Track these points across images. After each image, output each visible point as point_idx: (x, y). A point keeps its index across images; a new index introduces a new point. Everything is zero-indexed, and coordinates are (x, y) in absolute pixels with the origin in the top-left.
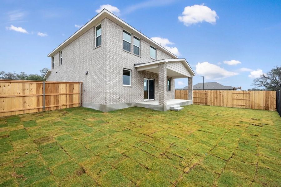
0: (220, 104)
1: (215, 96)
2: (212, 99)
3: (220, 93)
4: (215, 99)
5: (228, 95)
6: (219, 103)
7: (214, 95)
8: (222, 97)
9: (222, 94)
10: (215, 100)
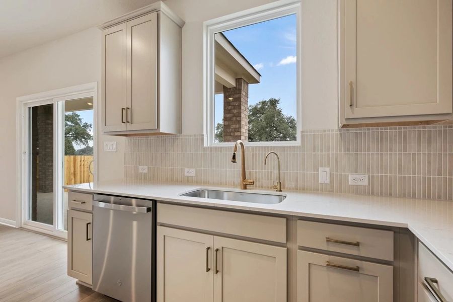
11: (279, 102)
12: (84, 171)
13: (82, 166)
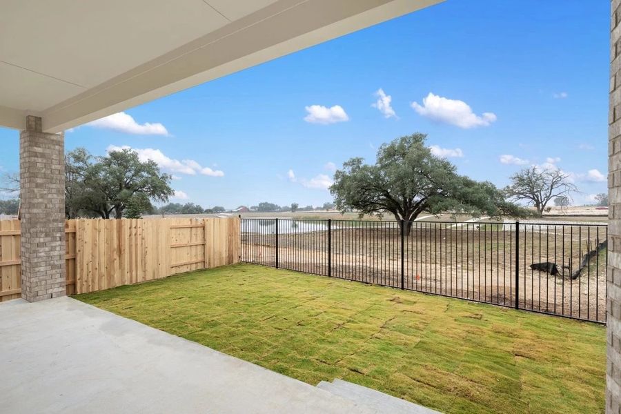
0: (134, 273)
1: (115, 246)
2: (103, 260)
3: (134, 231)
4: (116, 256)
5: (157, 233)
6: (131, 271)
7: (109, 241)
8: (139, 246)
9: (139, 231)
10: (117, 263)
11: (427, 138)
12: (136, 245)
13: (133, 237)
